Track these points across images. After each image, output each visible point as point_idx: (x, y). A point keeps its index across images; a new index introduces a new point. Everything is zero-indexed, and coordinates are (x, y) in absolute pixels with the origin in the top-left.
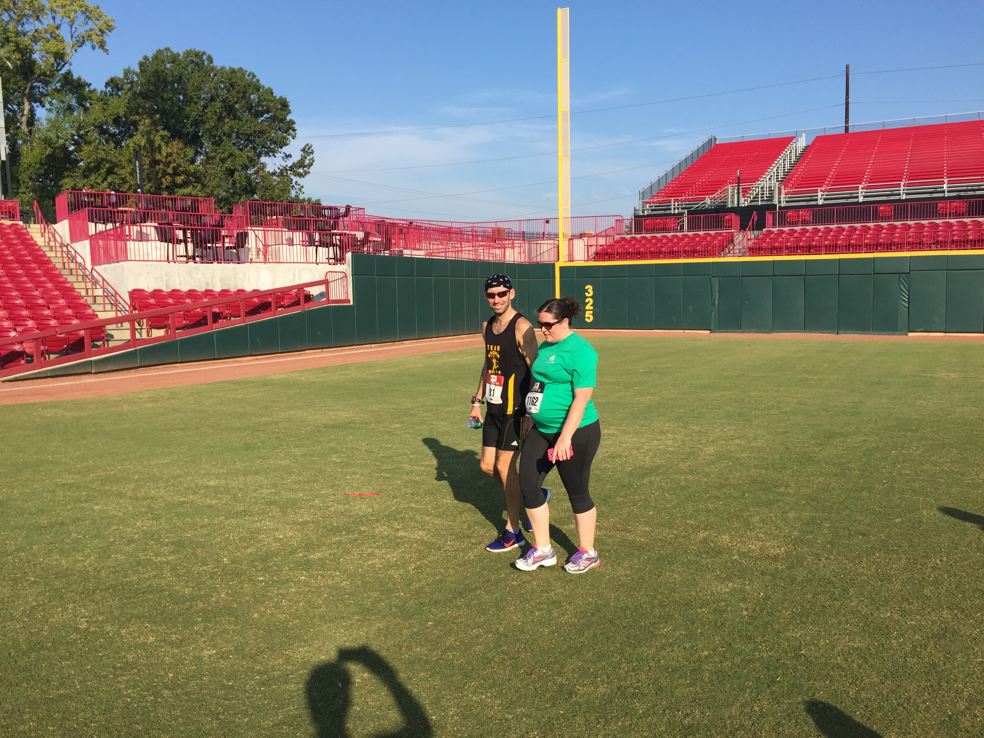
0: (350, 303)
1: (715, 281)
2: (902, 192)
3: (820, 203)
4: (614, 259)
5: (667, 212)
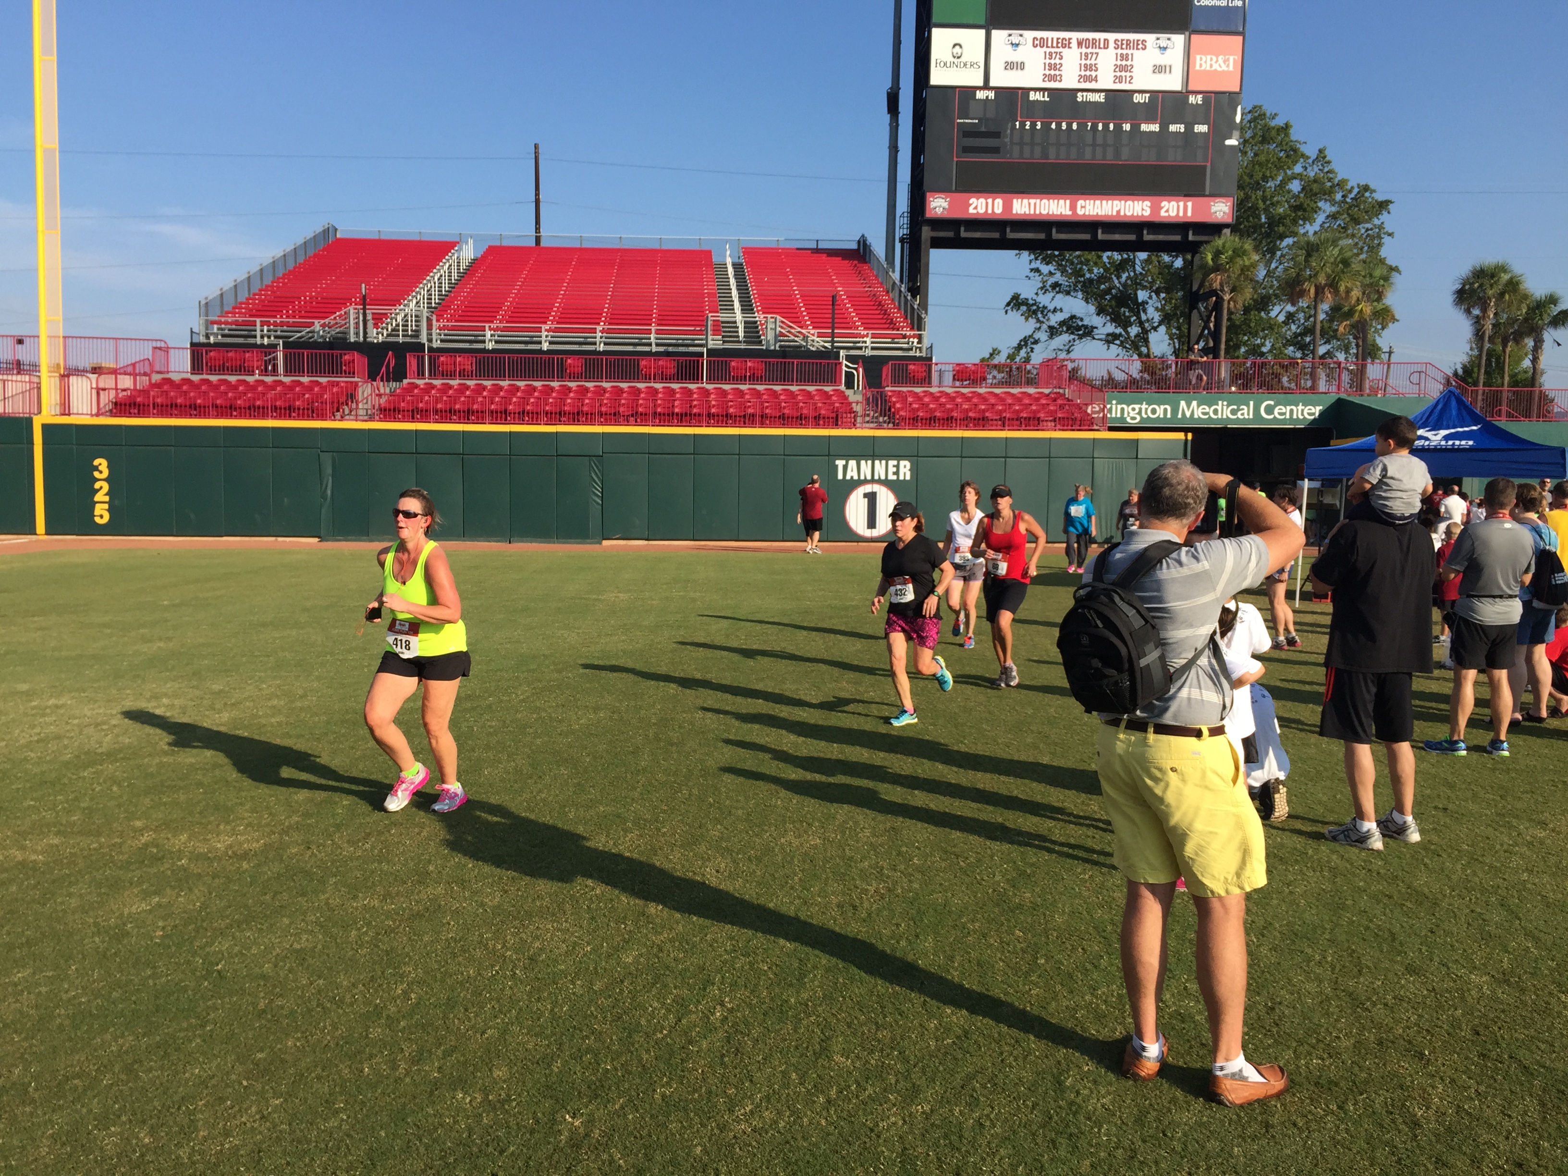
1: (327, 459)
2: (598, 339)
3: (490, 348)
4: (148, 415)
5: (250, 341)
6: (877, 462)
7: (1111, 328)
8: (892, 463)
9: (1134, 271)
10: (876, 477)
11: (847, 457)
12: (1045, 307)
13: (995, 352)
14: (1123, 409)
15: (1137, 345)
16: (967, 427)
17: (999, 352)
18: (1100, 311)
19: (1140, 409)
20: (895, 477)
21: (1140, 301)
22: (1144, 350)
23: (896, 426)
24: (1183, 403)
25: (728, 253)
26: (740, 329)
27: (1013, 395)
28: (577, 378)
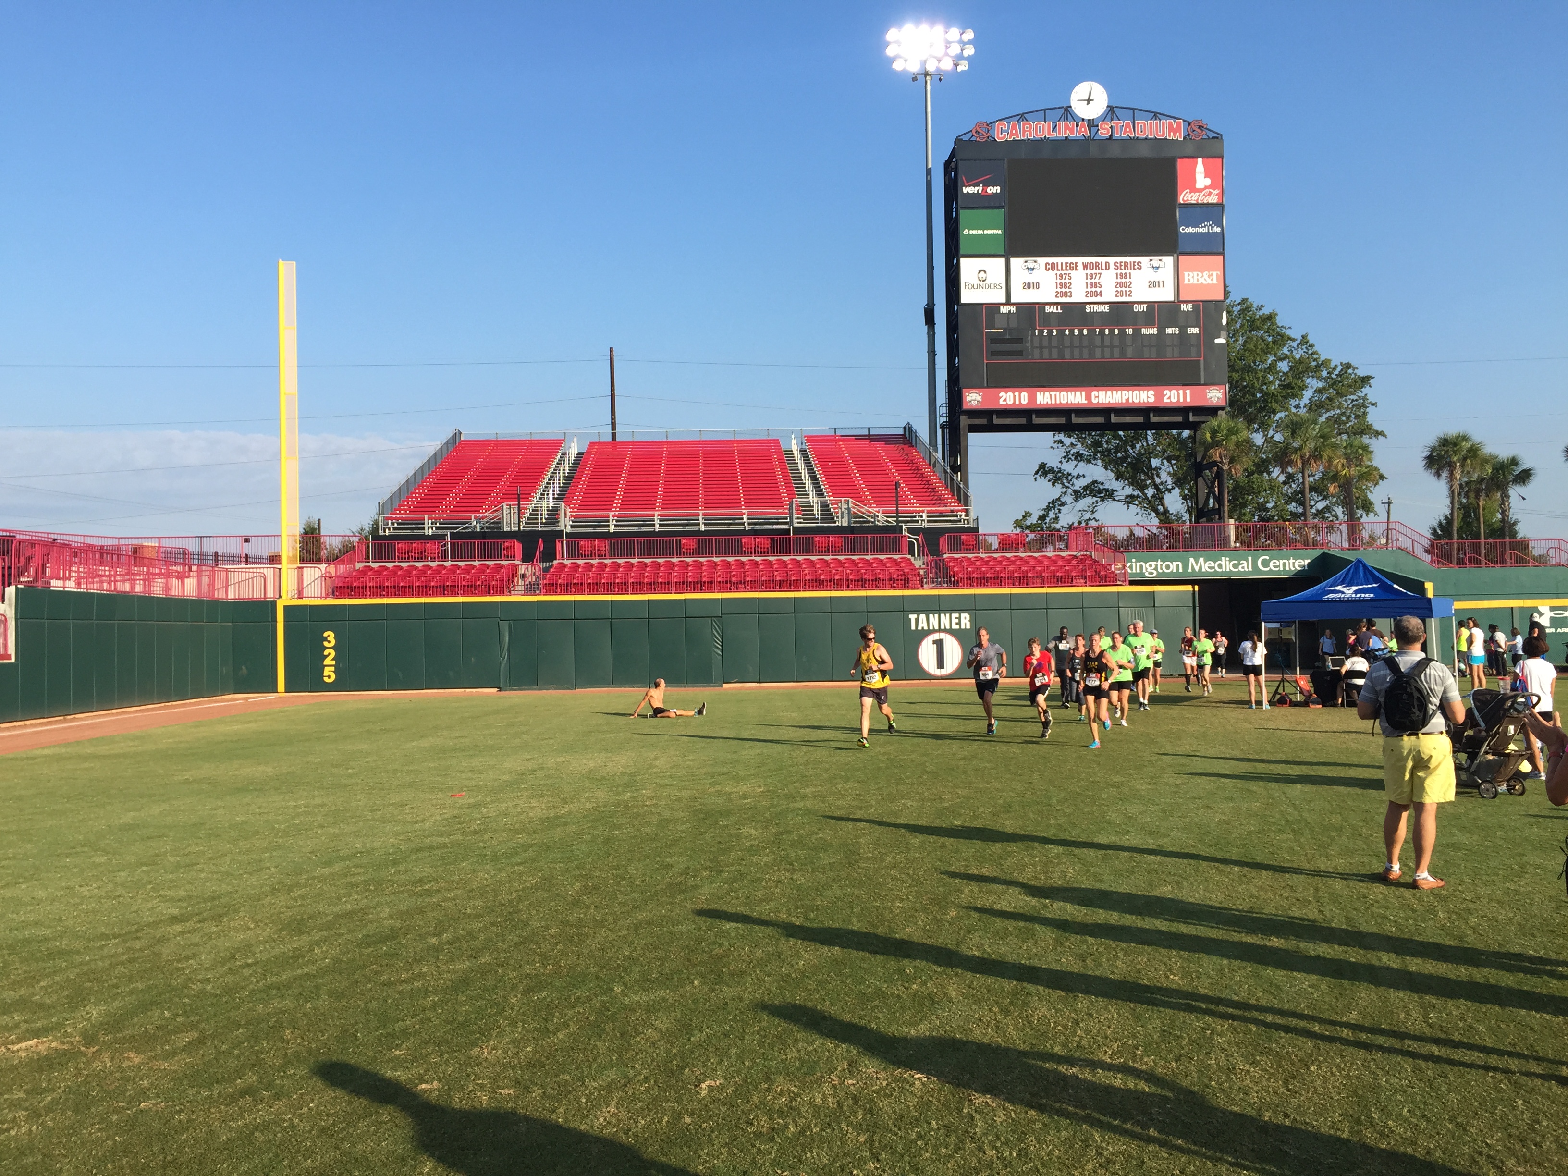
0: (10, 659)
1: (505, 626)
2: (701, 521)
3: (612, 531)
4: (364, 596)
5: (417, 532)
6: (942, 615)
7: (1129, 491)
8: (955, 615)
9: (1147, 442)
10: (942, 627)
11: (918, 612)
12: (1069, 474)
13: (1027, 515)
14: (1141, 566)
15: (1155, 505)
16: (1013, 585)
17: (1031, 515)
18: (1119, 476)
19: (1156, 565)
20: (958, 627)
21: (1154, 467)
22: (1161, 508)
23: (955, 585)
24: (1192, 560)
25: (794, 442)
26: (815, 508)
27: (1049, 558)
28: (692, 555)
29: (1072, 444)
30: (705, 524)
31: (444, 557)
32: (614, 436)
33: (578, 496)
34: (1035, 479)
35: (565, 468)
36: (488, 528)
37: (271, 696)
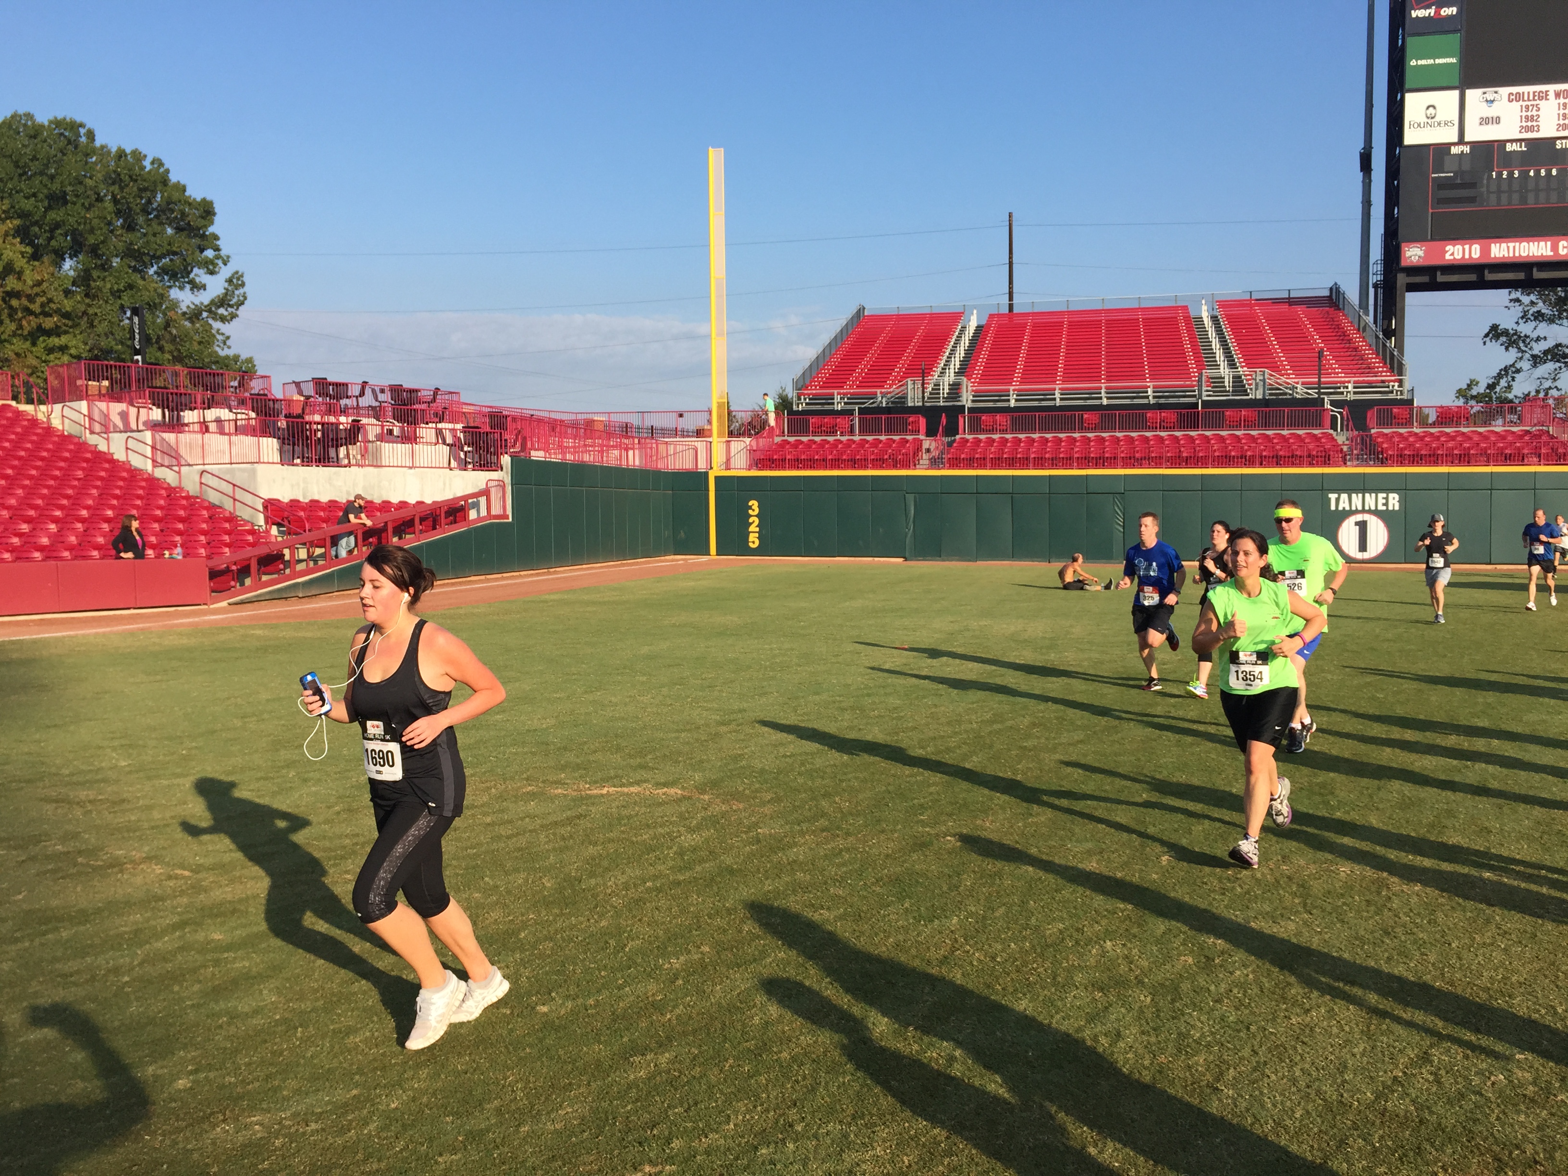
0: (509, 519)
1: (910, 498)
2: (1103, 395)
3: (1012, 405)
4: (784, 468)
5: (827, 407)
6: (1367, 495)
8: (1381, 496)
10: (1367, 508)
11: (1339, 491)
13: (1472, 384)
16: (1452, 464)
17: (1477, 383)
20: (1384, 508)
25: (1204, 308)
26: (1226, 380)
27: (1496, 433)
28: (1094, 429)
29: (1532, 303)
30: (1108, 398)
31: (852, 432)
32: (1011, 307)
33: (979, 370)
34: (1485, 343)
35: (965, 342)
36: (893, 402)
37: (704, 558)
